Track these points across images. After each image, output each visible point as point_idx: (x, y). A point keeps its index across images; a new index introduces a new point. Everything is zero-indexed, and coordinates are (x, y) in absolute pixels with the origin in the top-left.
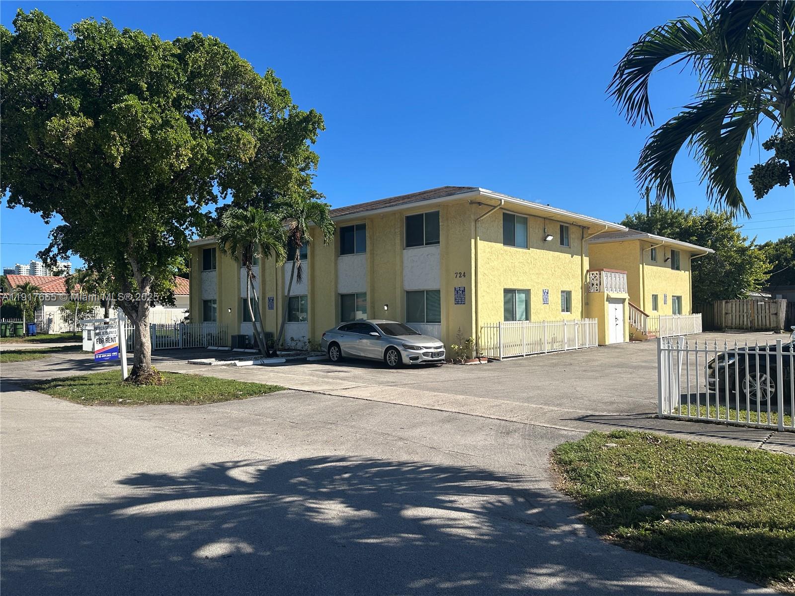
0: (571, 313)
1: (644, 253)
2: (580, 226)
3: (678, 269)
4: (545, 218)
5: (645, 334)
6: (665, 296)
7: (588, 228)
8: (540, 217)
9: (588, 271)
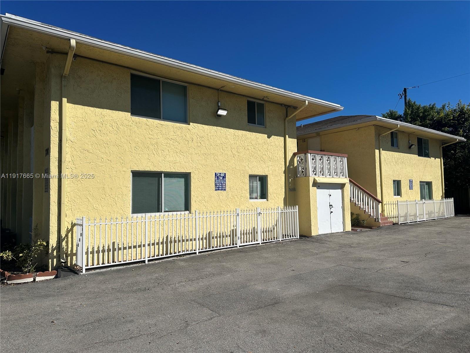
0: (267, 200)
1: (380, 138)
2: (281, 104)
3: (427, 155)
4: (218, 90)
5: (378, 221)
6: (411, 182)
7: (295, 108)
8: (209, 87)
9: (295, 155)
